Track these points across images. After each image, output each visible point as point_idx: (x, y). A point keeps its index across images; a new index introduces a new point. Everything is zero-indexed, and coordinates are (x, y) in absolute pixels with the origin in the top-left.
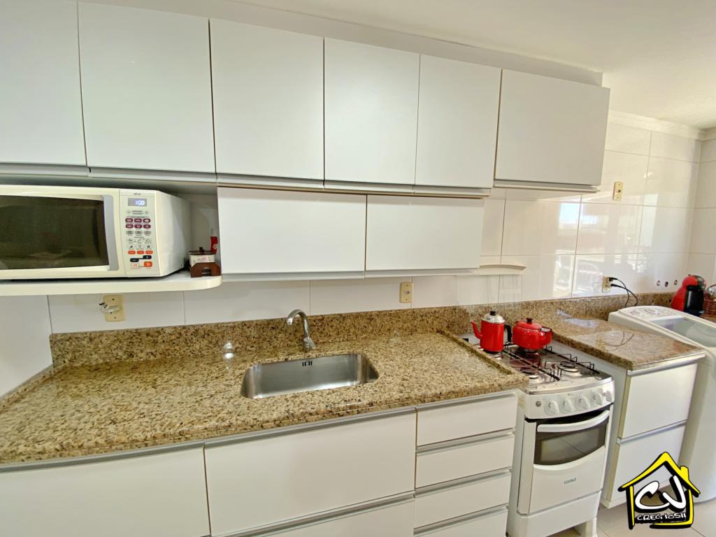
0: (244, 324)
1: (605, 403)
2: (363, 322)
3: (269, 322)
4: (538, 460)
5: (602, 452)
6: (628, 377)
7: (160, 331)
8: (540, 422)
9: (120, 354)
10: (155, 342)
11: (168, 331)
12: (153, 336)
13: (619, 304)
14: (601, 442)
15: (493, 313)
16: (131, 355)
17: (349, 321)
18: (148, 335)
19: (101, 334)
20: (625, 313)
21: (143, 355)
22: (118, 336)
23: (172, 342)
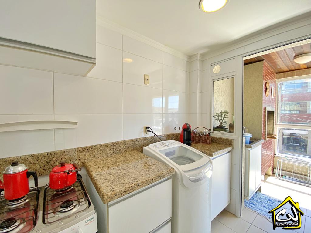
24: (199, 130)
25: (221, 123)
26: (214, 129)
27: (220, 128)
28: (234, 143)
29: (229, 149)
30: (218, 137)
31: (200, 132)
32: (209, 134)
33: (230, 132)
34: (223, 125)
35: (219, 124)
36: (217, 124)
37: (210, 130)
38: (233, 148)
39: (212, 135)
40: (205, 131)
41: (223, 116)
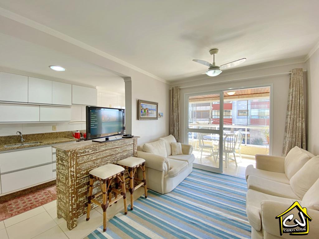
2: (40, 136)
15: (77, 131)
17: (36, 136)
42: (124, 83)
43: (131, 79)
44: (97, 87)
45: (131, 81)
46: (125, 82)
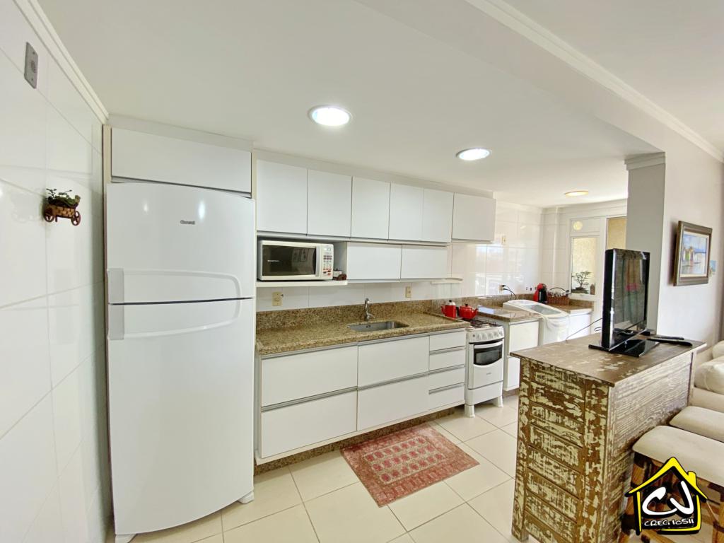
0: (336, 308)
1: (500, 337)
2: (389, 308)
3: (347, 307)
4: (475, 363)
5: (501, 361)
6: (509, 326)
7: (298, 311)
8: (475, 344)
9: (279, 323)
10: (296, 317)
11: (302, 311)
12: (295, 313)
13: (507, 299)
14: (500, 357)
15: (450, 301)
16: (284, 324)
17: (383, 307)
18: (293, 313)
19: (271, 312)
20: (510, 303)
21: (289, 324)
22: (279, 313)
23: (304, 317)
24: (554, 291)
25: (581, 284)
26: (573, 291)
27: (580, 290)
28: (595, 305)
29: (589, 310)
30: (576, 299)
31: (557, 293)
32: (567, 295)
33: (591, 293)
34: (583, 286)
35: (578, 286)
36: (576, 285)
37: (568, 291)
38: (593, 310)
39: (569, 296)
40: (562, 293)
41: (584, 276)
42: (626, 175)
43: (664, 157)
44: (496, 195)
45: (664, 164)
46: (630, 171)
